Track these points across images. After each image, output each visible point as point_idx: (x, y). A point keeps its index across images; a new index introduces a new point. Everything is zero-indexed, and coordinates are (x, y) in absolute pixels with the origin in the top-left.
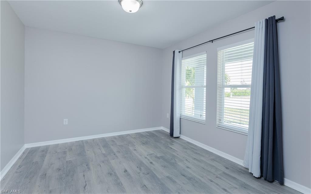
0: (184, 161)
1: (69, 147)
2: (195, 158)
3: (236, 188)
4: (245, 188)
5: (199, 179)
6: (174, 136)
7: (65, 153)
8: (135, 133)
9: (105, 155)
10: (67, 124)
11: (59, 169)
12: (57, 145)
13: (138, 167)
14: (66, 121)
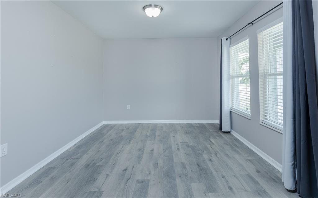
0: (212, 154)
1: (127, 127)
2: (227, 155)
3: (246, 191)
4: (259, 194)
5: (212, 172)
6: (223, 130)
7: (123, 130)
8: (187, 123)
9: (147, 136)
10: (129, 109)
11: (112, 140)
12: (122, 125)
13: (164, 150)
14: (129, 107)
